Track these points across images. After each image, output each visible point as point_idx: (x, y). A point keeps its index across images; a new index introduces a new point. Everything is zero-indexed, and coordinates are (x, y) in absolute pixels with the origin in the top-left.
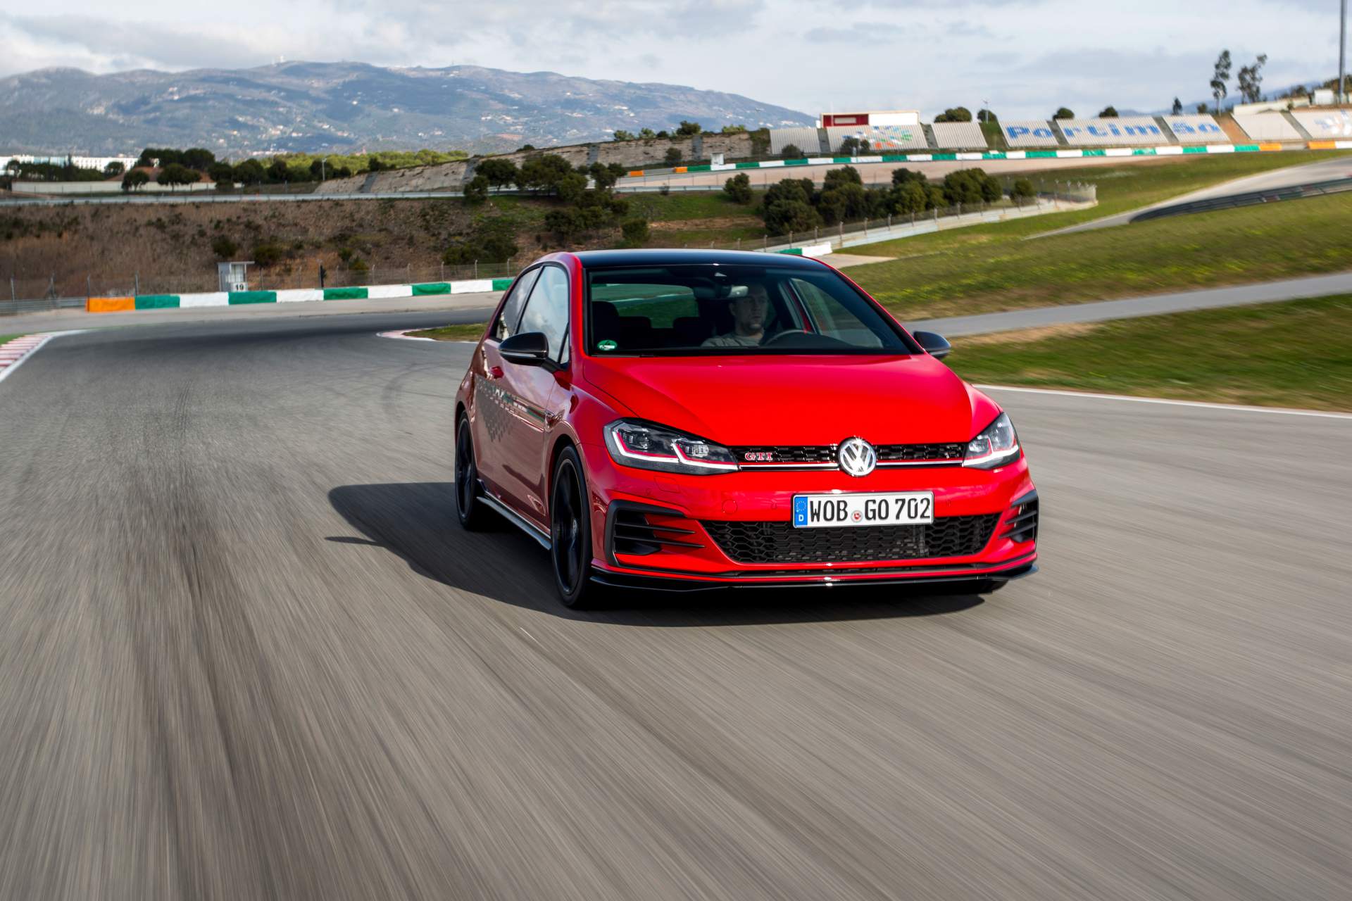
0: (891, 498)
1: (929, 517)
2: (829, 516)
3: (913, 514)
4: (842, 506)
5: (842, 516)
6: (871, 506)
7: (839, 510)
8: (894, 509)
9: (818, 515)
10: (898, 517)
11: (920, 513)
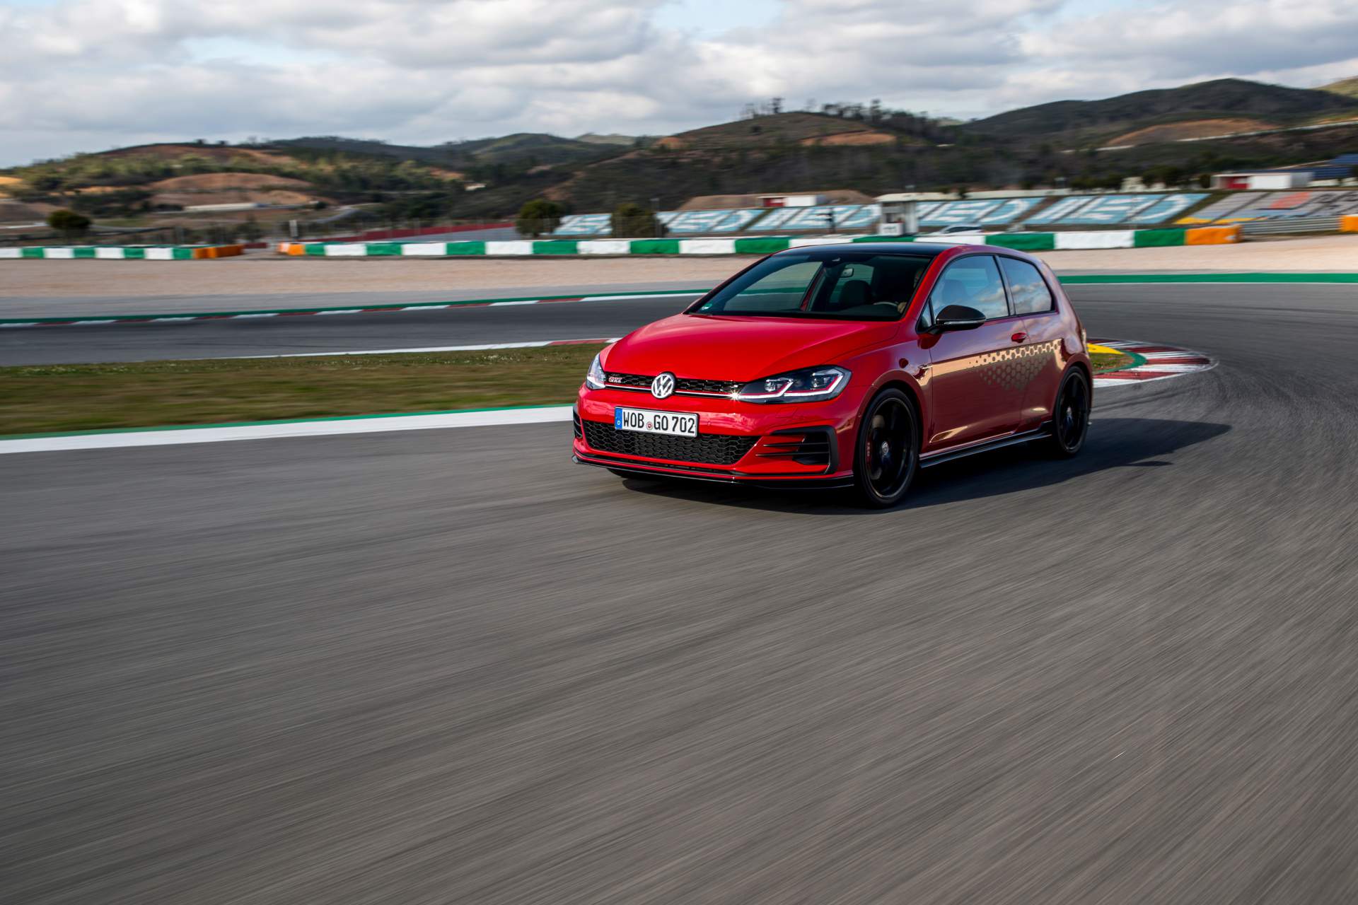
0: (670, 416)
1: (693, 432)
2: (633, 424)
3: (683, 429)
4: (641, 418)
5: (641, 424)
6: (657, 419)
7: (639, 420)
8: (671, 423)
9: (627, 421)
10: (674, 430)
11: (688, 428)
